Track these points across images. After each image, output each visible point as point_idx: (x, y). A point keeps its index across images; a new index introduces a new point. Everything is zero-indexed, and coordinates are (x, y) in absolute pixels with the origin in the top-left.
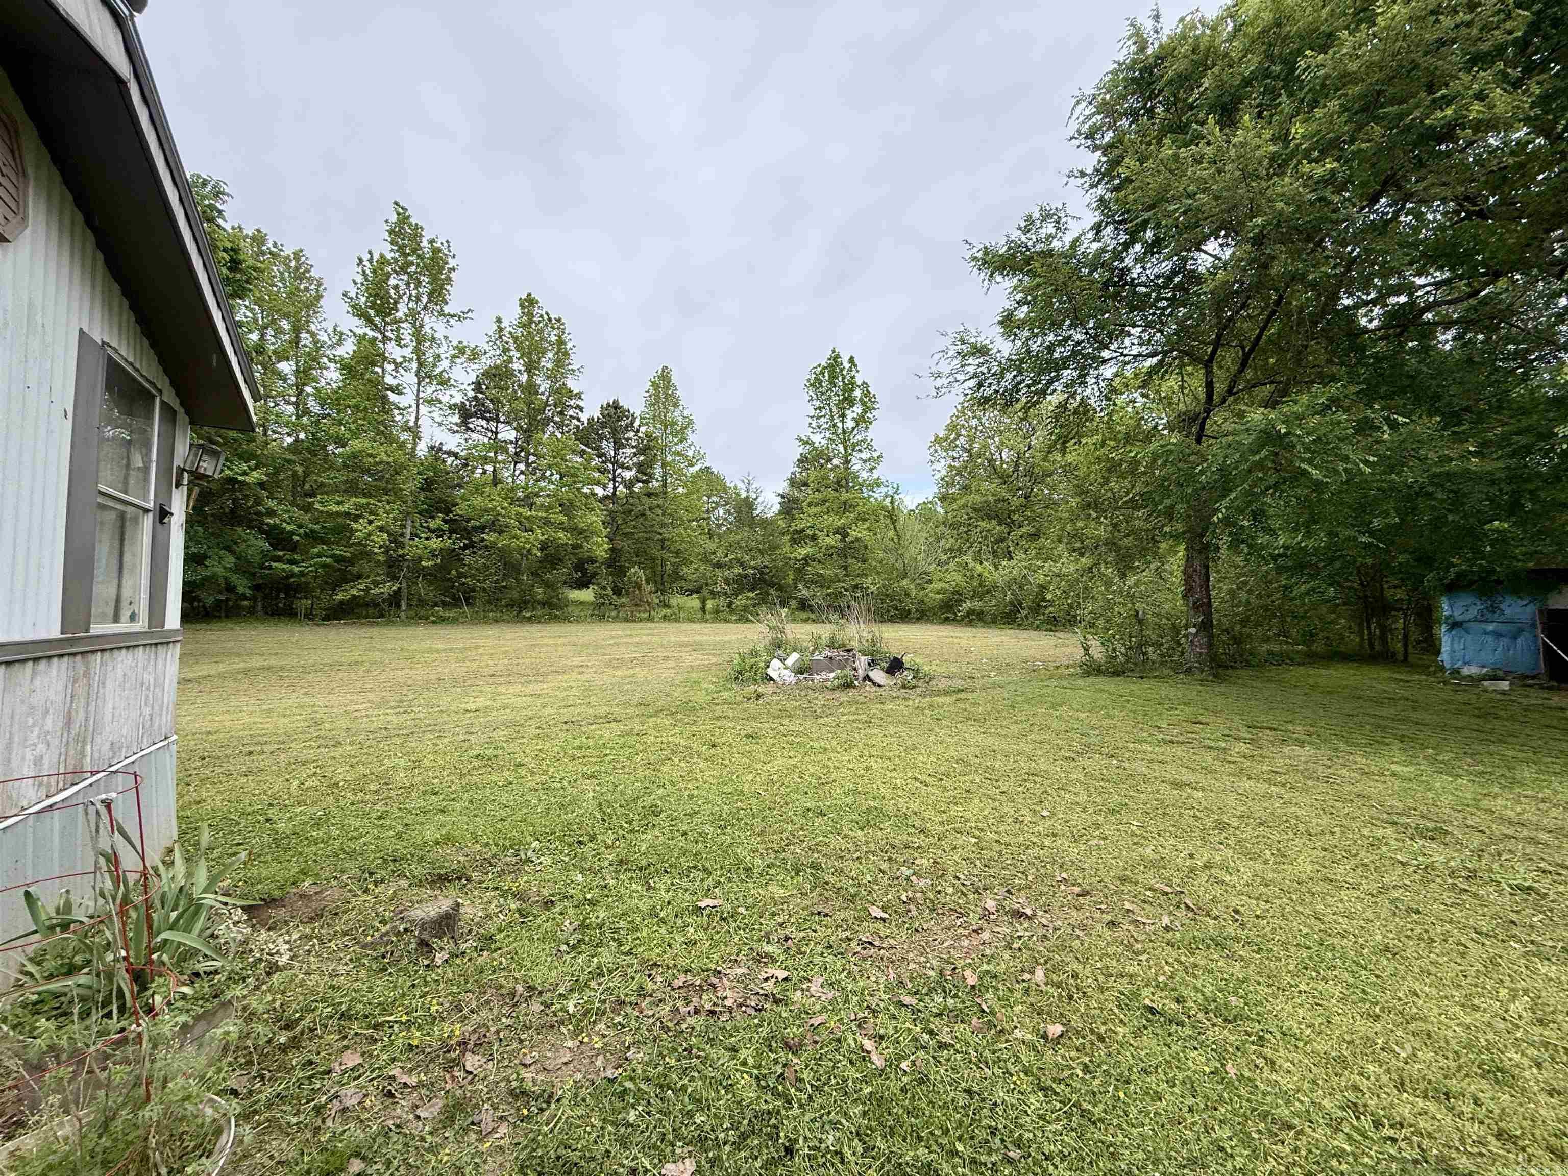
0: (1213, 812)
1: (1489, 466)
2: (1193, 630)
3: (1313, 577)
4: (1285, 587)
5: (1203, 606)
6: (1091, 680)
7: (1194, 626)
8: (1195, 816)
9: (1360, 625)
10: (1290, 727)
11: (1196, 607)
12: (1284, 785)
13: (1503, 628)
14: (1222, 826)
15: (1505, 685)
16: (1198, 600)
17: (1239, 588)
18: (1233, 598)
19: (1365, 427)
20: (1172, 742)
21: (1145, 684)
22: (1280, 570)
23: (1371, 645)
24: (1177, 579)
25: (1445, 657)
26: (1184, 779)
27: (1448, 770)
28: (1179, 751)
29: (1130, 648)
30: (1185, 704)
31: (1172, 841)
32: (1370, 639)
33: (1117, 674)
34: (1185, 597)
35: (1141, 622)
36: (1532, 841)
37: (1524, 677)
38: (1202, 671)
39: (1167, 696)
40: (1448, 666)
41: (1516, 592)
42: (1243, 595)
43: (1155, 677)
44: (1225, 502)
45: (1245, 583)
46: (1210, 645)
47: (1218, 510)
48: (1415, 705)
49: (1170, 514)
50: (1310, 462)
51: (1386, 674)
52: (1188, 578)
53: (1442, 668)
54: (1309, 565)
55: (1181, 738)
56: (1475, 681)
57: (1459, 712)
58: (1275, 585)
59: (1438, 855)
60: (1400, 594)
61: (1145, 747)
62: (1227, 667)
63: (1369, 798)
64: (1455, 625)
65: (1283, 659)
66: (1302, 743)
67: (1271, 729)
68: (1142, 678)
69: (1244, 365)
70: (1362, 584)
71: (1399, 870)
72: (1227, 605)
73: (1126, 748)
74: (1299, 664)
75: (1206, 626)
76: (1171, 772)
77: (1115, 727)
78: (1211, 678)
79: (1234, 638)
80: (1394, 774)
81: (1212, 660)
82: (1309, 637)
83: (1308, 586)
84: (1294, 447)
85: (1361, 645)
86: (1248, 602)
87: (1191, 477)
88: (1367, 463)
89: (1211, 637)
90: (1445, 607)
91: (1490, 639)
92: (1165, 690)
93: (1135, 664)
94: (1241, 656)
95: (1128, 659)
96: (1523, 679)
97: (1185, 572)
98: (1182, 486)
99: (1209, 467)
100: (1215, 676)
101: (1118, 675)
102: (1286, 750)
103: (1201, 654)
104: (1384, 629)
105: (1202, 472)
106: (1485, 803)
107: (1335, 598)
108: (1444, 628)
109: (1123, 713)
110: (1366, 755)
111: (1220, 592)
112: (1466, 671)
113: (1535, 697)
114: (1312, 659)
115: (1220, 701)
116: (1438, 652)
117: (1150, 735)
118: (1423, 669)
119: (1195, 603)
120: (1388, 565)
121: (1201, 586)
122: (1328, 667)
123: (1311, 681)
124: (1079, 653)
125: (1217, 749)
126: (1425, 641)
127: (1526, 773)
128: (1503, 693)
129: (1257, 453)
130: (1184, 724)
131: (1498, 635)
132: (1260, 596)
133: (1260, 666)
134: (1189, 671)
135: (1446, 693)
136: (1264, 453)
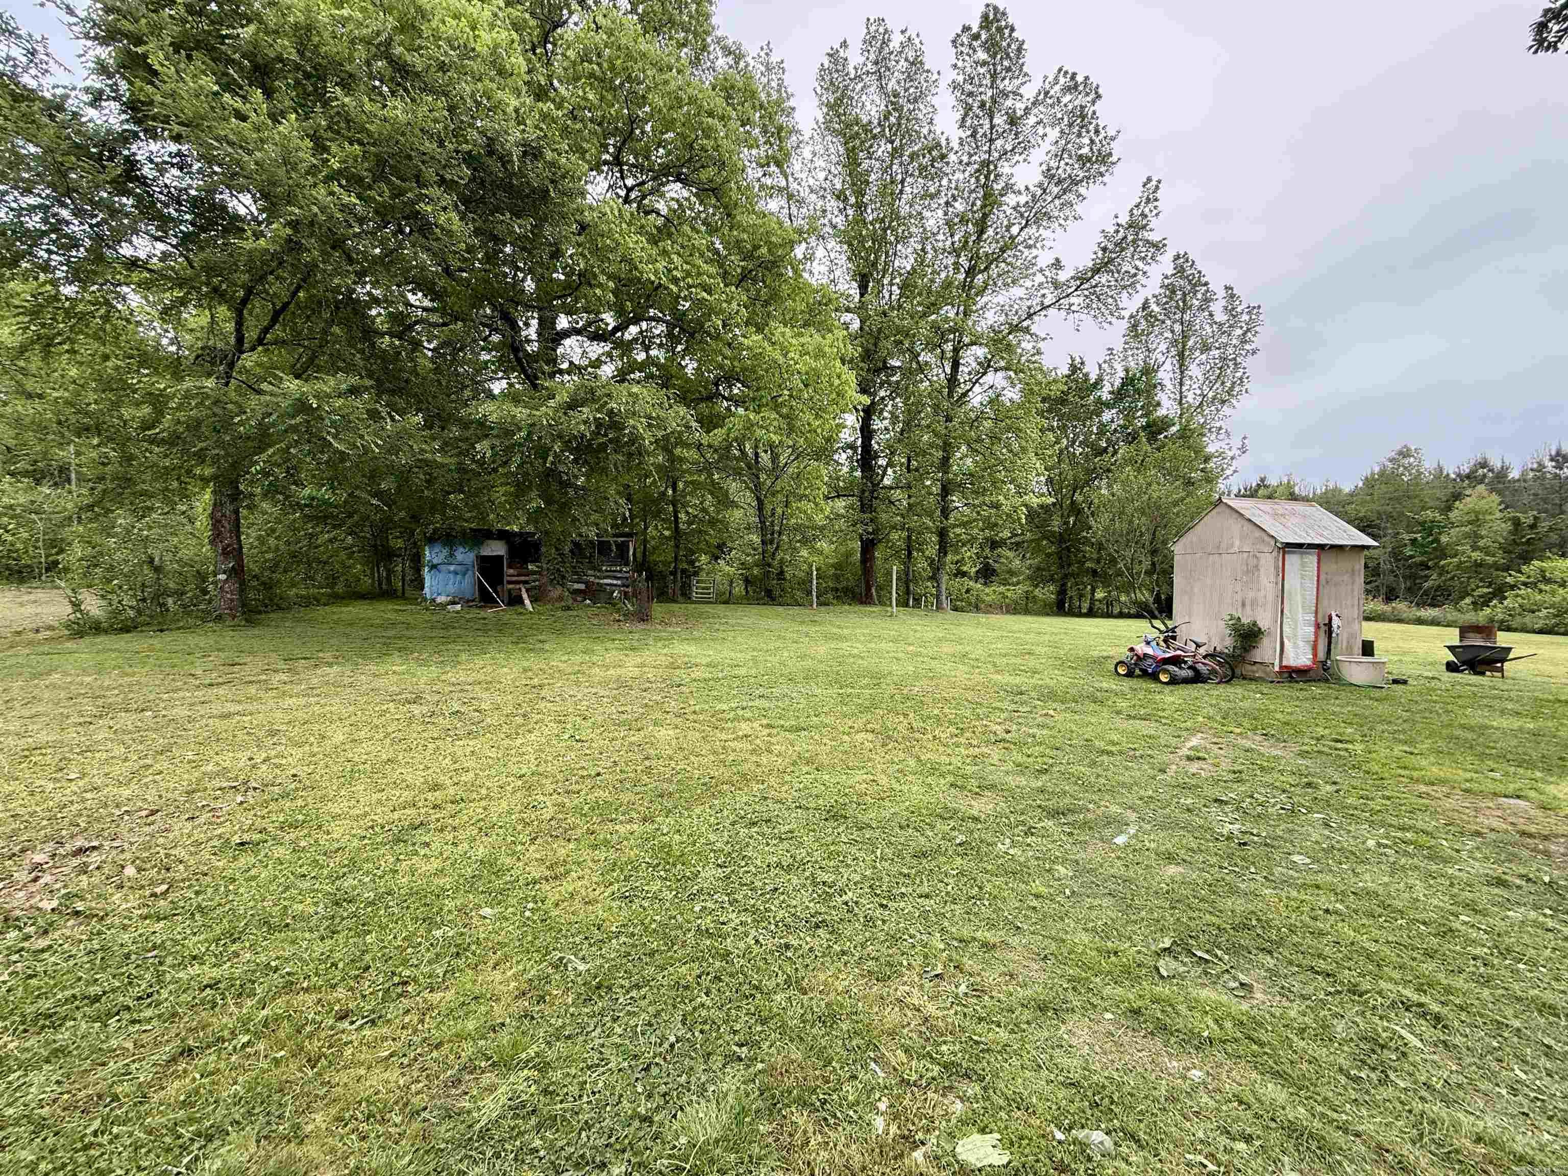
0: (264, 726)
1: (447, 461)
2: (222, 577)
3: (334, 527)
4: (311, 536)
5: (233, 552)
6: (87, 640)
7: (224, 573)
8: (248, 733)
9: (372, 569)
10: (321, 655)
11: (225, 553)
12: (319, 695)
13: (459, 568)
14: (273, 733)
15: (458, 607)
16: (228, 545)
17: (268, 535)
18: (262, 543)
19: (374, 415)
20: (211, 685)
21: (168, 637)
22: (307, 518)
23: (380, 584)
24: (202, 522)
25: (427, 590)
26: (232, 710)
27: (424, 663)
28: (221, 691)
29: (144, 600)
30: (219, 650)
31: (231, 755)
32: (379, 580)
33: (126, 630)
34: (212, 542)
35: (157, 570)
36: (462, 690)
37: (468, 601)
38: (234, 617)
39: (197, 645)
40: (428, 597)
41: (463, 543)
42: (272, 542)
43: (179, 629)
44: (264, 456)
45: (273, 530)
46: (242, 591)
47: (257, 462)
48: (408, 626)
49: (201, 457)
50: (335, 437)
51: (390, 607)
52: (216, 522)
53: (425, 600)
54: (333, 517)
55: (220, 680)
56: (443, 606)
57: (432, 628)
58: (302, 533)
59: (416, 710)
60: (400, 543)
61: (181, 694)
62: (260, 612)
63: (379, 690)
64: (433, 567)
65: (308, 602)
66: (330, 665)
67: (305, 658)
68: (162, 631)
69: (274, 320)
70: (373, 535)
71: (396, 723)
72: (256, 551)
73: (160, 699)
74: (325, 605)
75: (237, 572)
76: (216, 709)
77: (139, 683)
78: (243, 623)
79: (264, 583)
80: (394, 672)
81: (243, 606)
82: (332, 580)
83: (332, 535)
84: (323, 419)
85: (372, 585)
86: (277, 549)
87: (226, 424)
88: (377, 445)
89: (242, 583)
90: (429, 554)
91: (451, 576)
92: (193, 640)
93: (151, 617)
94: (271, 600)
95: (139, 612)
96: (467, 603)
97: (212, 516)
98: (219, 432)
99: (248, 419)
100: (247, 620)
101: (128, 631)
102: (319, 672)
103: (232, 600)
104: (390, 572)
105: (241, 423)
106: (443, 677)
107: (353, 546)
108: (426, 569)
109: (146, 669)
110: (377, 664)
111: (249, 538)
112: (439, 600)
113: (474, 613)
114: (337, 599)
115: (256, 643)
116: (422, 588)
117: (185, 683)
118: (413, 601)
119: (224, 549)
120: (391, 520)
121: (231, 531)
122: (347, 606)
123: (335, 617)
124: (65, 610)
125: (259, 682)
126: (416, 580)
127: (464, 657)
128: (458, 612)
129: (293, 417)
130: (221, 668)
131: (456, 573)
132: (288, 543)
133: (289, 608)
134: (219, 618)
135: (427, 616)
136: (298, 419)
